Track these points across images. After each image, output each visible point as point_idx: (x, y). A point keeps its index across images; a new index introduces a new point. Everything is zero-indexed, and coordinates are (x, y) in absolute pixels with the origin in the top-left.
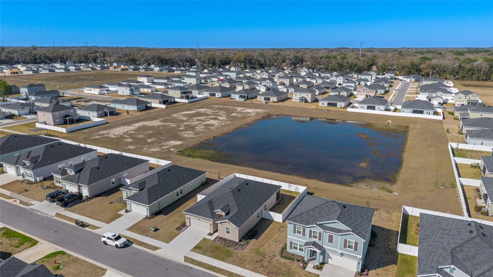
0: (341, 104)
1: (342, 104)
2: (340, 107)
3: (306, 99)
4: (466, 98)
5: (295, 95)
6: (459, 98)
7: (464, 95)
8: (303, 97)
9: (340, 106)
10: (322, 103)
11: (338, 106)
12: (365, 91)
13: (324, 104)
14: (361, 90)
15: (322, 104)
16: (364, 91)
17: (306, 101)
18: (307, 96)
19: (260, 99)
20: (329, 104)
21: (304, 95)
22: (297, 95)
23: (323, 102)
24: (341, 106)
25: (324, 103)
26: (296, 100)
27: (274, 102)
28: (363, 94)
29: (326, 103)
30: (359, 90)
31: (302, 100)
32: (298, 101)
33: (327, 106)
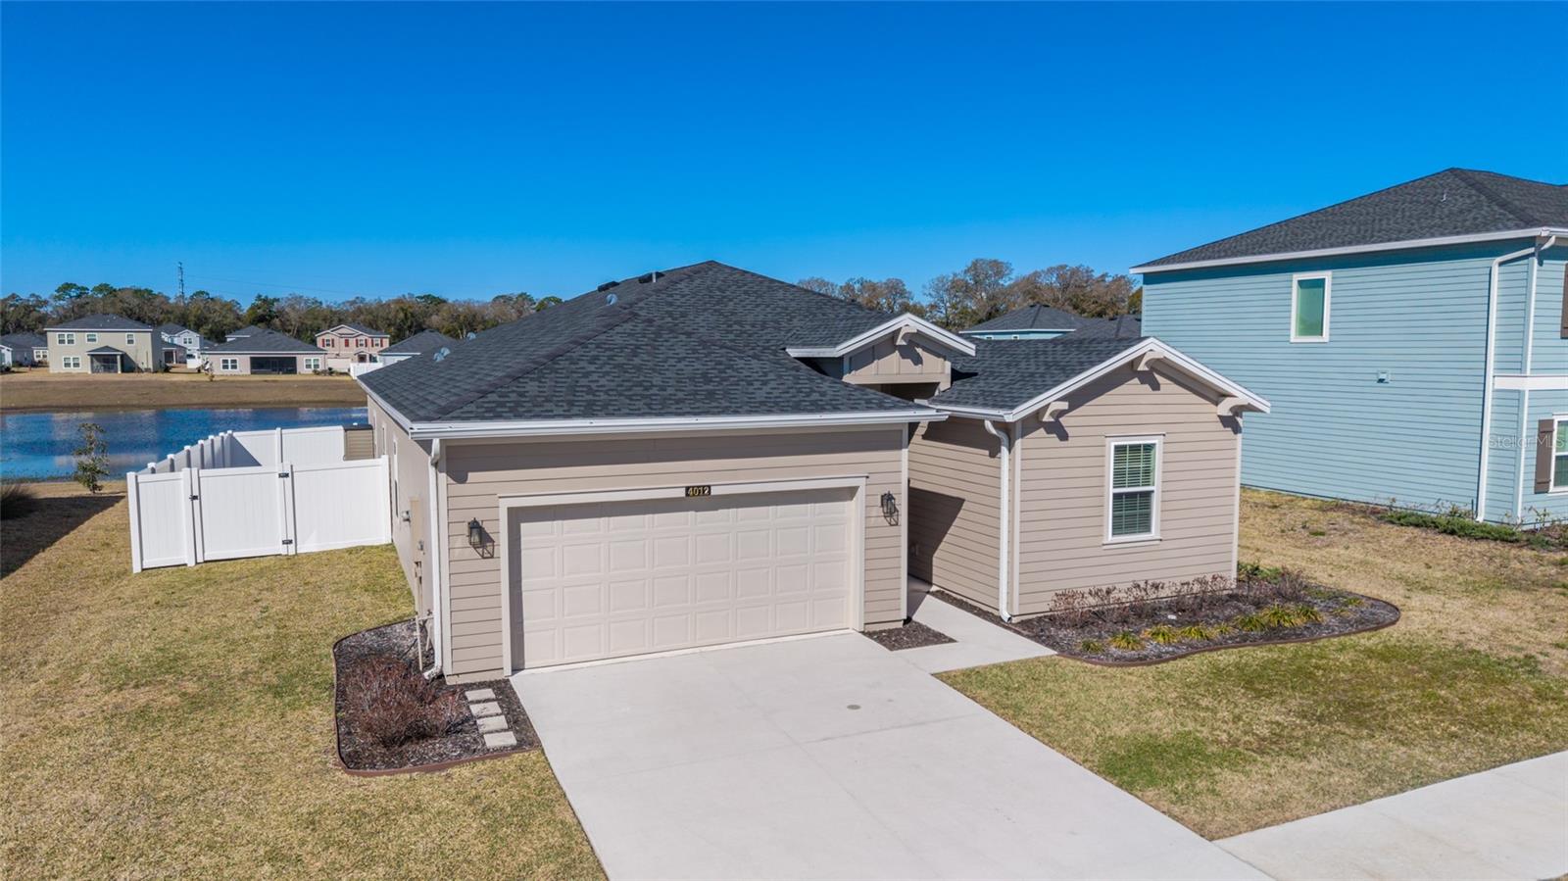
0: (312, 358)
1: (316, 357)
2: (310, 371)
3: (124, 357)
5: (62, 342)
8: (107, 347)
9: (308, 366)
10: (225, 361)
11: (301, 368)
12: (352, 342)
13: (234, 367)
14: (336, 339)
15: (226, 367)
16: (347, 344)
17: (129, 366)
18: (130, 342)
20: (258, 365)
21: (116, 340)
22: (71, 342)
23: (229, 358)
24: (317, 366)
25: (234, 361)
26: (66, 365)
28: (344, 351)
29: (244, 362)
30: (326, 337)
31: (105, 360)
32: (85, 368)
33: (249, 373)
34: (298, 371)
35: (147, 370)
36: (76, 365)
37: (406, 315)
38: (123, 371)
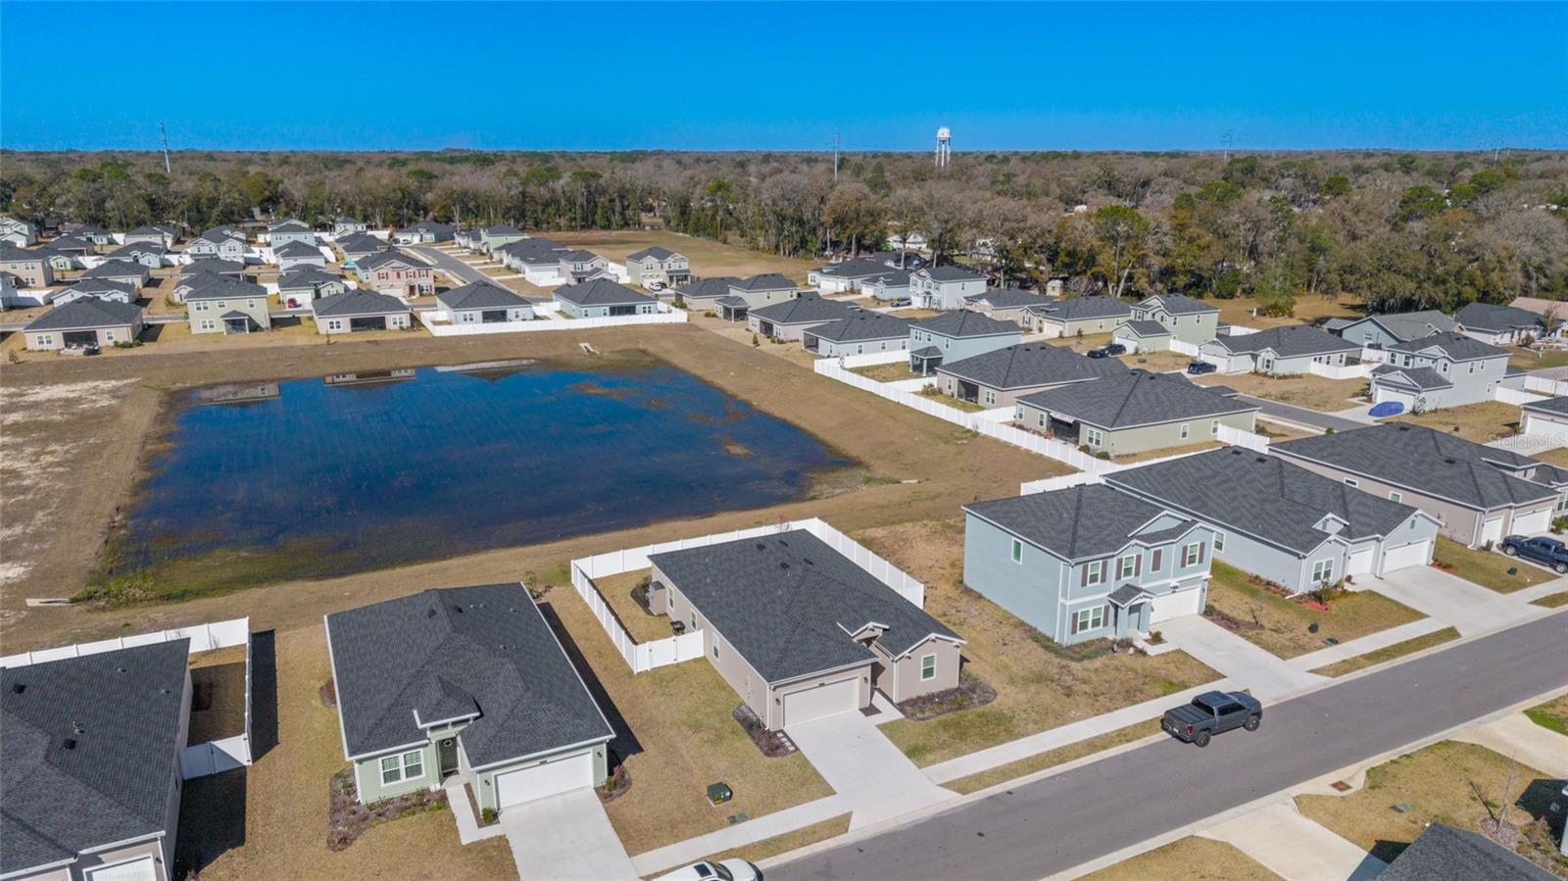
0: (397, 316)
1: (400, 316)
2: (397, 327)
3: (250, 320)
4: (662, 267)
5: (199, 309)
6: (647, 268)
7: (657, 260)
8: (234, 312)
9: (395, 323)
10: (332, 323)
11: (389, 325)
12: (403, 274)
13: (338, 327)
14: (390, 273)
15: (331, 327)
16: (398, 276)
17: (253, 327)
18: (252, 306)
19: (41, 343)
20: (356, 324)
22: (206, 308)
23: (334, 321)
24: (401, 323)
25: (338, 323)
26: (205, 327)
27: (117, 345)
28: (397, 282)
29: (345, 323)
30: (381, 271)
31: (236, 323)
32: (221, 327)
33: (350, 331)
34: (387, 327)
35: (267, 328)
36: (212, 326)
37: (404, 194)
38: (251, 331)
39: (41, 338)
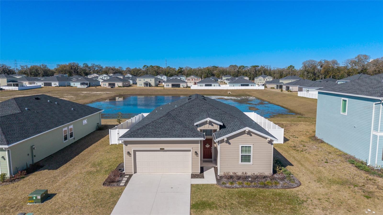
0: (183, 84)
2: (183, 87)
3: (150, 84)
4: (264, 80)
5: (139, 80)
6: (260, 80)
7: (263, 78)
8: (147, 82)
9: (182, 86)
10: (167, 85)
11: (181, 86)
12: (193, 79)
13: (169, 86)
14: (190, 79)
15: (167, 86)
17: (150, 85)
18: (151, 80)
19: (104, 85)
20: (173, 85)
21: (148, 80)
22: (141, 80)
23: (168, 84)
24: (184, 86)
25: (169, 85)
26: (140, 85)
27: (119, 87)
28: (192, 81)
29: (170, 85)
30: (188, 78)
31: (147, 84)
32: (143, 86)
33: (171, 87)
34: (180, 87)
35: (154, 86)
36: (142, 85)
37: (209, 71)
38: (149, 86)
39: (104, 84)
